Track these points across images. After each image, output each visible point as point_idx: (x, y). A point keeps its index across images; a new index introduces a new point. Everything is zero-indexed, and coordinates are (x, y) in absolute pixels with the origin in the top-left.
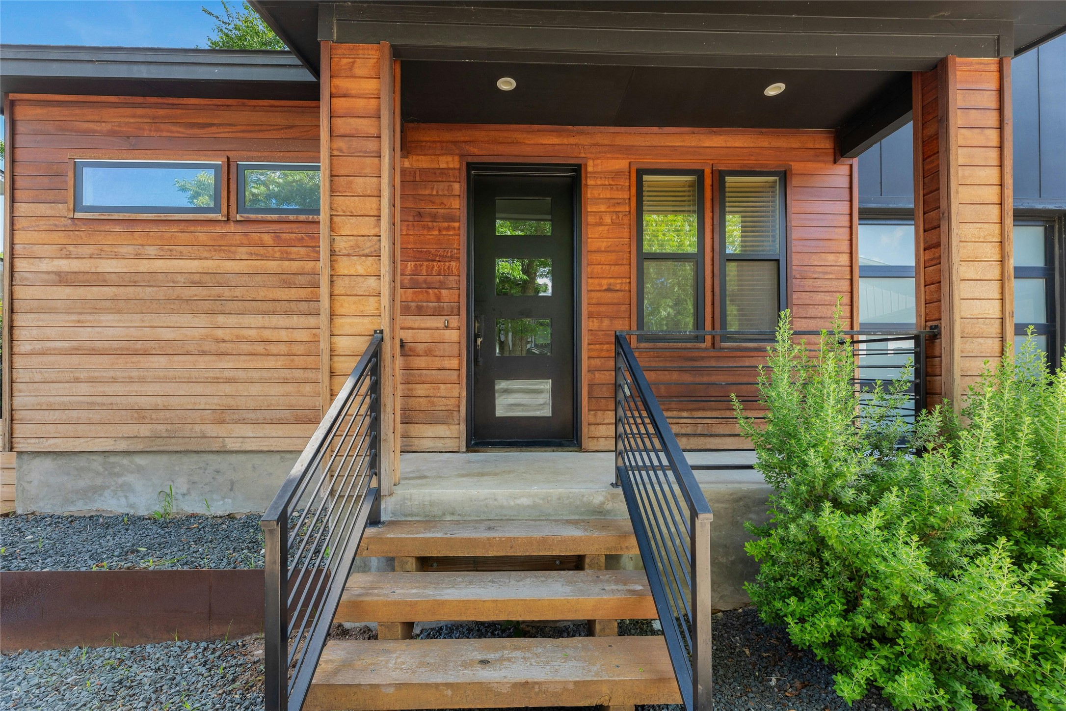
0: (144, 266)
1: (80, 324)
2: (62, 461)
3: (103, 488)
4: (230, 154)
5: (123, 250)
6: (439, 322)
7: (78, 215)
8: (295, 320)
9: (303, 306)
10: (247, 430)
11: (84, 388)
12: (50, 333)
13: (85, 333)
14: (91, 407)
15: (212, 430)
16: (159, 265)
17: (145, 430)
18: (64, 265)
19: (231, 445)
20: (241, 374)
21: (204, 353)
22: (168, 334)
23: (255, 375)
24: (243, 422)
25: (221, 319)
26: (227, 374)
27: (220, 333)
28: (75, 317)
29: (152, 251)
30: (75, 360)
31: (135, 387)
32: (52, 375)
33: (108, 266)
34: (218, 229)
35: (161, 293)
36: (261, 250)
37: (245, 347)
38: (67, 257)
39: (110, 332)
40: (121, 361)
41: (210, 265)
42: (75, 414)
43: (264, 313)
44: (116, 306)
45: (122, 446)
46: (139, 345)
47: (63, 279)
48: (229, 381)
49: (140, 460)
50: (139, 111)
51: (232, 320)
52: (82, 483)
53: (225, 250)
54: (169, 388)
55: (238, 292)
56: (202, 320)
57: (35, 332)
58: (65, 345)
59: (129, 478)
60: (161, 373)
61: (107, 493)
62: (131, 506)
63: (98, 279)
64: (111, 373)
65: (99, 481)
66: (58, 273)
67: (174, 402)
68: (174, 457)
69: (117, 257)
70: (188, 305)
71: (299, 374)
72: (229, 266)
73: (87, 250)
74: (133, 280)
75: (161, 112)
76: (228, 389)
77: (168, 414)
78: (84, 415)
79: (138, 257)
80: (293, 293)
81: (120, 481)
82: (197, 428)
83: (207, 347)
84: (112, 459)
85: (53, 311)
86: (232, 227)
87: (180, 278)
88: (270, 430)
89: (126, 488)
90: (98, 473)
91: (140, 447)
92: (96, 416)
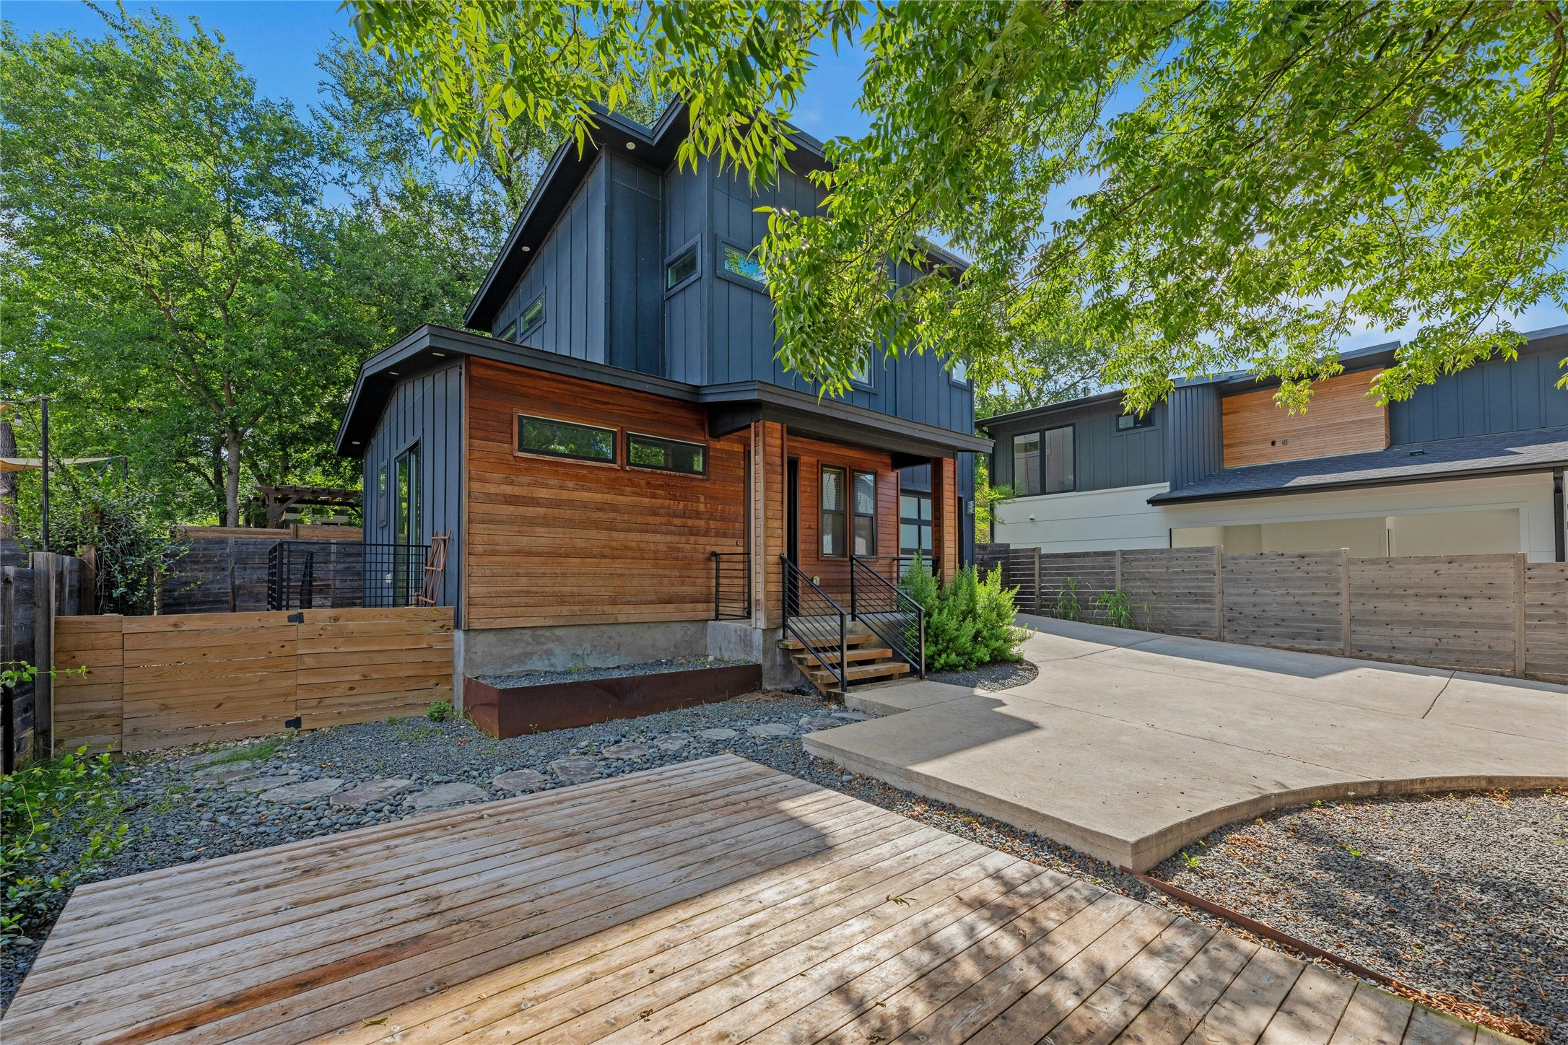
0: (565, 495)
1: (520, 534)
2: (501, 636)
3: (532, 654)
4: (623, 425)
5: (551, 482)
6: (733, 542)
7: (521, 454)
8: (659, 537)
9: (663, 528)
10: (630, 609)
11: (524, 580)
13: (524, 541)
14: (528, 594)
15: (608, 609)
16: (577, 495)
17: (565, 610)
18: (508, 489)
19: (622, 619)
20: (627, 572)
21: (604, 557)
22: (580, 543)
23: (636, 572)
24: (628, 603)
25: (615, 534)
26: (619, 571)
27: (614, 543)
28: (516, 528)
29: (570, 484)
30: (517, 559)
31: (559, 580)
33: (542, 493)
34: (613, 474)
35: (576, 514)
36: (637, 490)
37: (630, 554)
38: (512, 483)
39: (542, 541)
40: (549, 561)
41: (608, 498)
42: (516, 600)
43: (640, 531)
44: (546, 522)
45: (549, 622)
46: (561, 550)
47: (507, 500)
48: (620, 576)
49: (559, 632)
50: (562, 386)
51: (622, 536)
52: (516, 652)
53: (617, 489)
54: (582, 581)
55: (625, 517)
56: (603, 535)
58: (509, 548)
59: (551, 645)
60: (577, 571)
61: (534, 657)
62: (552, 665)
63: (534, 502)
64: (542, 570)
65: (529, 649)
66: (505, 496)
67: (585, 590)
68: (582, 629)
69: (547, 486)
70: (596, 525)
71: (661, 572)
72: (620, 499)
73: (525, 480)
74: (559, 504)
75: (577, 389)
76: (618, 582)
77: (581, 599)
78: (523, 600)
79: (561, 488)
80: (658, 519)
81: (544, 648)
82: (600, 608)
83: (607, 551)
84: (539, 632)
85: (501, 522)
86: (622, 474)
87: (589, 505)
88: (645, 608)
89: (549, 653)
90: (528, 643)
91: (560, 623)
92: (531, 601)
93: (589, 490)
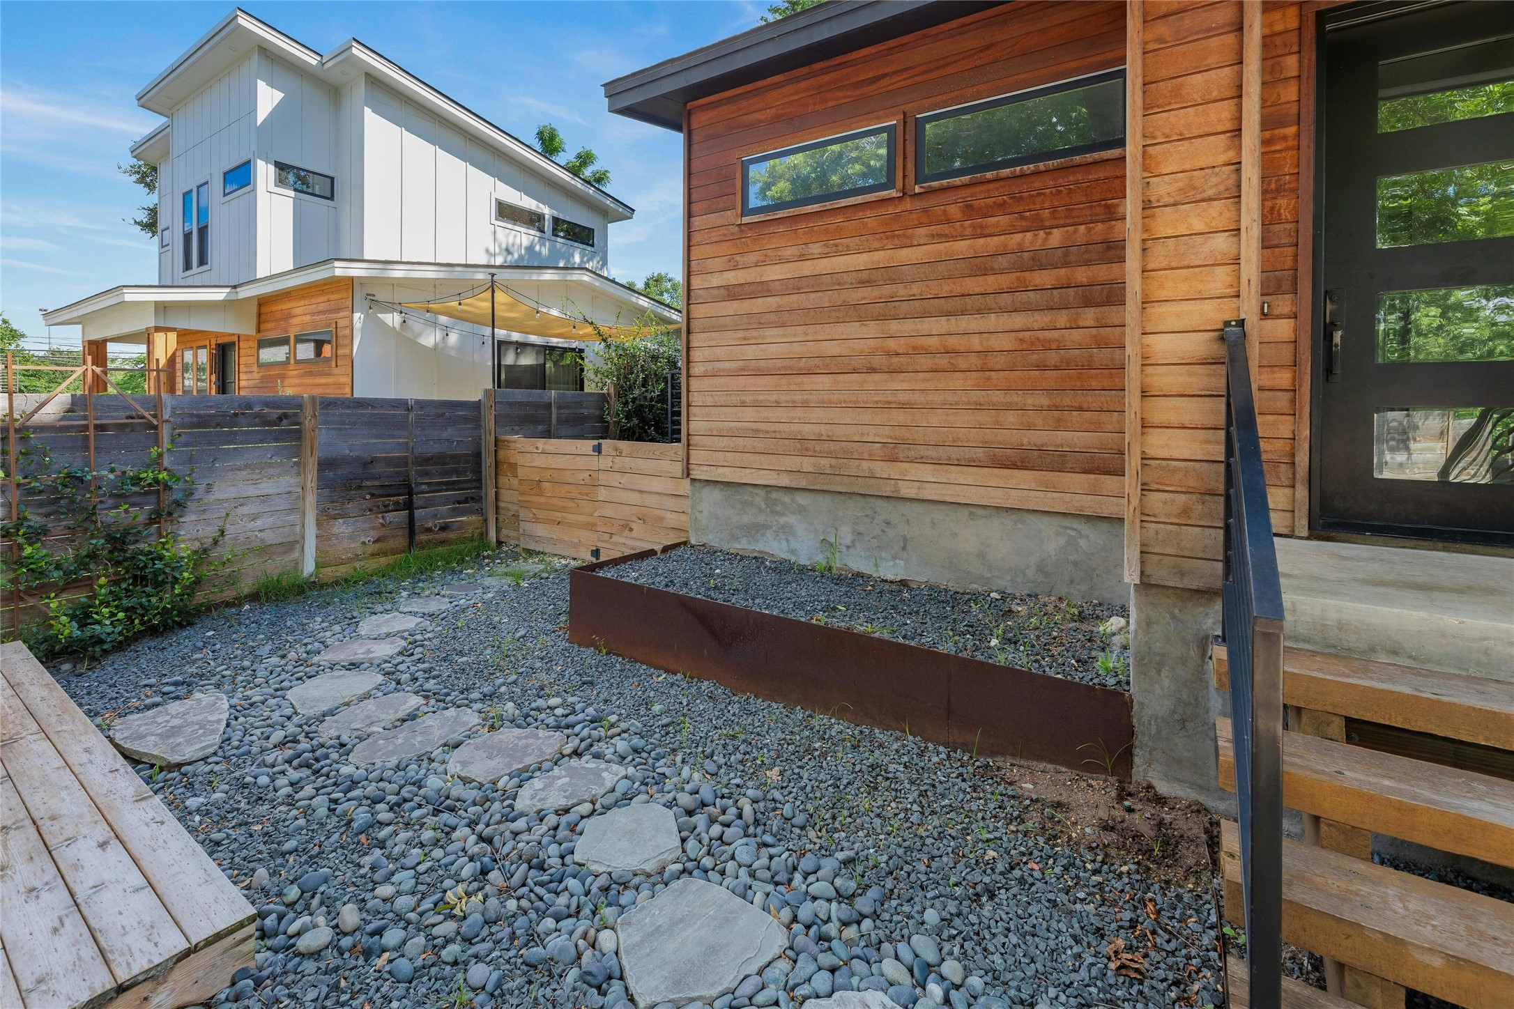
0: (807, 268)
1: (746, 342)
2: (729, 492)
3: (766, 527)
4: (906, 108)
5: (787, 253)
7: (746, 220)
8: (992, 321)
9: (1005, 299)
10: (925, 472)
11: (749, 413)
12: (721, 352)
13: (751, 352)
14: (755, 434)
15: (882, 469)
16: (825, 265)
17: (807, 464)
18: (732, 278)
19: (907, 490)
20: (918, 398)
21: (872, 370)
22: (832, 349)
23: (937, 398)
24: (921, 460)
25: (894, 326)
26: (903, 397)
27: (892, 344)
28: (741, 334)
29: (816, 249)
30: (742, 381)
31: (798, 412)
32: (721, 399)
33: (774, 273)
34: (891, 210)
35: (824, 299)
36: (945, 229)
37: (925, 362)
38: (735, 268)
40: (785, 380)
41: (880, 257)
42: (741, 441)
43: (948, 314)
44: (780, 319)
45: (784, 481)
46: (802, 363)
47: (732, 293)
48: (903, 406)
49: (802, 499)
50: (804, 85)
51: (907, 327)
52: (746, 519)
53: (897, 234)
54: (834, 415)
55: (916, 289)
56: (872, 329)
57: (707, 352)
58: (733, 365)
59: (791, 519)
60: (826, 396)
61: (769, 533)
62: (793, 552)
63: (762, 289)
64: (774, 397)
65: (761, 519)
66: (727, 287)
67: (839, 432)
68: (838, 499)
69: (782, 261)
70: (858, 312)
71: (997, 397)
72: (906, 255)
73: (752, 258)
74: (796, 286)
75: (826, 78)
76: (900, 417)
77: (832, 446)
78: (749, 443)
79: (802, 258)
80: (991, 282)
81: (782, 520)
82: (865, 465)
83: (878, 361)
84: (774, 495)
85: (722, 329)
86: (908, 205)
87: (847, 278)
88: (955, 474)
89: (787, 530)
90: (760, 510)
91: (803, 484)
92: (760, 445)
93: (847, 251)
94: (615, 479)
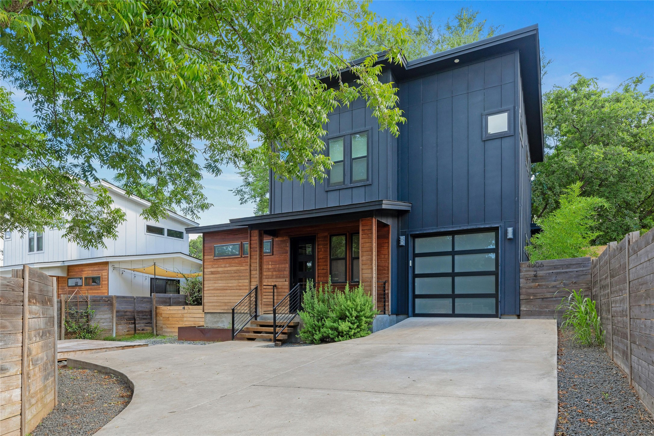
0: (226, 269)
1: (215, 283)
2: (212, 315)
3: (219, 321)
4: (242, 241)
5: (223, 265)
6: (284, 280)
7: (215, 258)
11: (216, 298)
12: (210, 285)
13: (216, 285)
14: (217, 302)
16: (229, 269)
17: (226, 308)
18: (213, 270)
21: (237, 289)
22: (230, 285)
25: (240, 281)
27: (240, 284)
28: (214, 281)
29: (227, 265)
30: (214, 291)
31: (225, 297)
32: (210, 295)
33: (220, 269)
34: (239, 259)
35: (229, 275)
37: (245, 287)
38: (213, 268)
39: (220, 285)
40: (222, 292)
41: (238, 268)
42: (214, 304)
44: (221, 279)
45: (222, 311)
46: (225, 288)
47: (212, 273)
49: (225, 315)
50: (225, 233)
51: (242, 281)
52: (215, 320)
53: (241, 264)
54: (230, 298)
55: (243, 274)
56: (236, 281)
57: (207, 285)
58: (213, 288)
59: (223, 319)
60: (229, 294)
61: (220, 323)
62: (224, 326)
63: (218, 273)
64: (220, 294)
65: (218, 320)
66: (211, 272)
67: (231, 301)
69: (222, 267)
70: (234, 278)
72: (242, 268)
73: (216, 266)
74: (224, 272)
75: (229, 232)
77: (230, 304)
78: (216, 304)
79: (225, 267)
83: (238, 287)
84: (221, 315)
85: (210, 280)
86: (242, 259)
87: (232, 271)
89: (223, 322)
90: (218, 318)
91: (225, 312)
92: (218, 304)
93: (232, 266)
94: (188, 315)
